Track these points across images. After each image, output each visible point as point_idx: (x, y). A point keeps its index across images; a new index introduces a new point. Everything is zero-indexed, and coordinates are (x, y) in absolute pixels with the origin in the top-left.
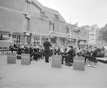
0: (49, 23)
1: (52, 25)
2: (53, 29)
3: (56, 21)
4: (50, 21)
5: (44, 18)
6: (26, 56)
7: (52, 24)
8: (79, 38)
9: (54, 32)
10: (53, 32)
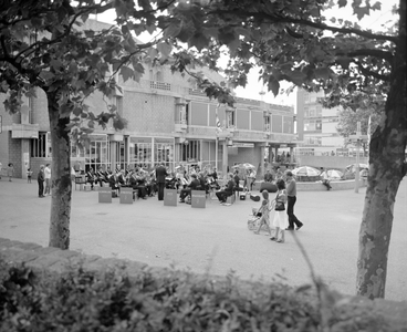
0: (173, 102)
1: (184, 108)
2: (187, 119)
3: (193, 93)
4: (177, 98)
5: (160, 92)
6: (129, 192)
7: (183, 105)
8: (268, 137)
9: (190, 126)
10: (185, 126)
